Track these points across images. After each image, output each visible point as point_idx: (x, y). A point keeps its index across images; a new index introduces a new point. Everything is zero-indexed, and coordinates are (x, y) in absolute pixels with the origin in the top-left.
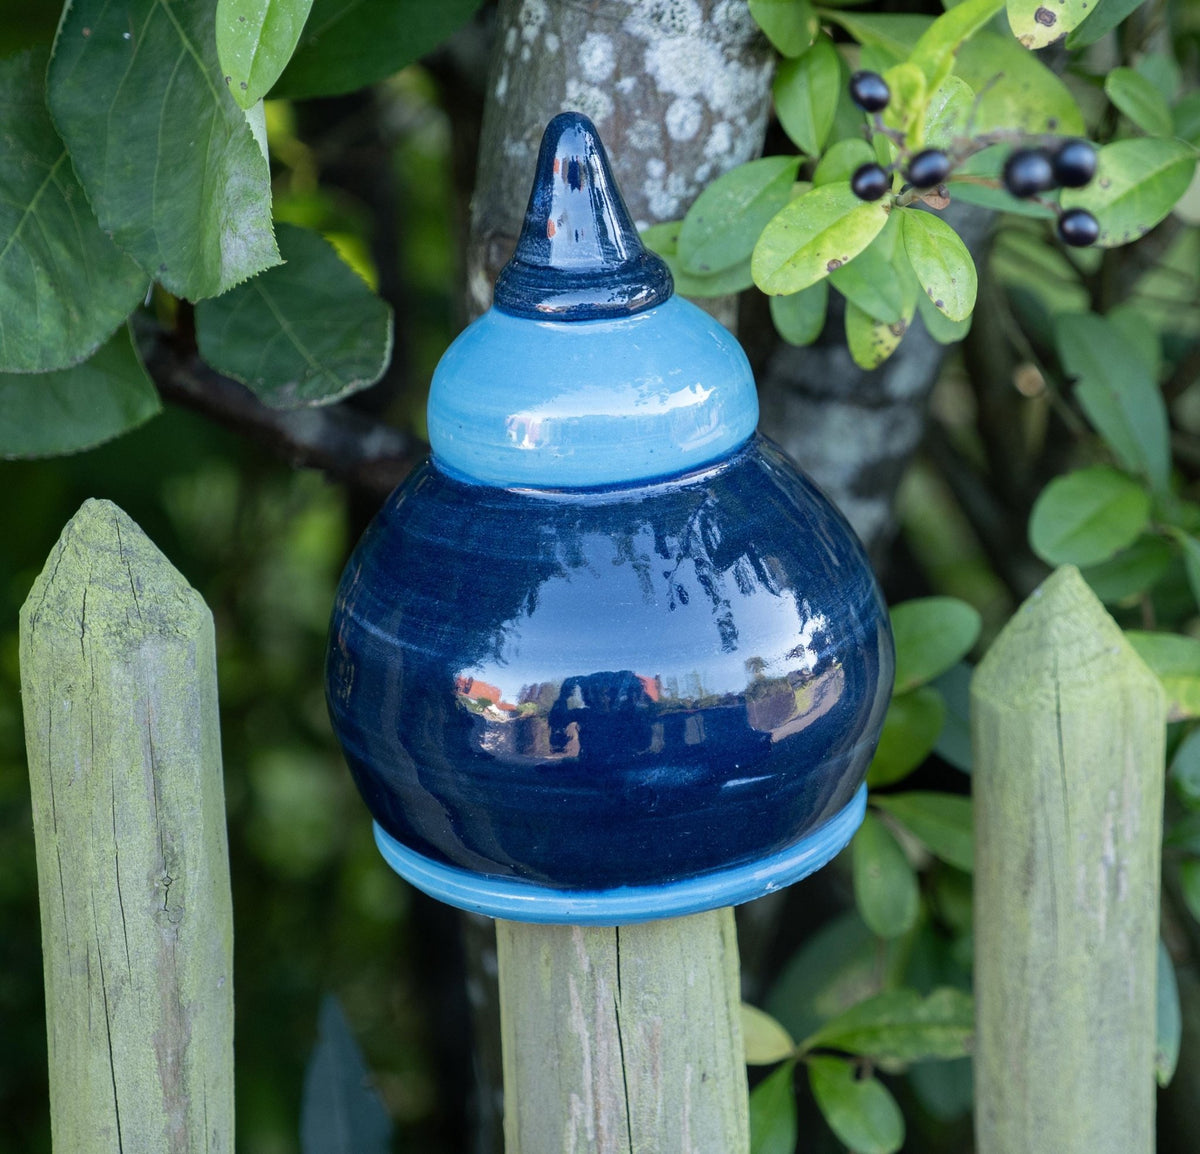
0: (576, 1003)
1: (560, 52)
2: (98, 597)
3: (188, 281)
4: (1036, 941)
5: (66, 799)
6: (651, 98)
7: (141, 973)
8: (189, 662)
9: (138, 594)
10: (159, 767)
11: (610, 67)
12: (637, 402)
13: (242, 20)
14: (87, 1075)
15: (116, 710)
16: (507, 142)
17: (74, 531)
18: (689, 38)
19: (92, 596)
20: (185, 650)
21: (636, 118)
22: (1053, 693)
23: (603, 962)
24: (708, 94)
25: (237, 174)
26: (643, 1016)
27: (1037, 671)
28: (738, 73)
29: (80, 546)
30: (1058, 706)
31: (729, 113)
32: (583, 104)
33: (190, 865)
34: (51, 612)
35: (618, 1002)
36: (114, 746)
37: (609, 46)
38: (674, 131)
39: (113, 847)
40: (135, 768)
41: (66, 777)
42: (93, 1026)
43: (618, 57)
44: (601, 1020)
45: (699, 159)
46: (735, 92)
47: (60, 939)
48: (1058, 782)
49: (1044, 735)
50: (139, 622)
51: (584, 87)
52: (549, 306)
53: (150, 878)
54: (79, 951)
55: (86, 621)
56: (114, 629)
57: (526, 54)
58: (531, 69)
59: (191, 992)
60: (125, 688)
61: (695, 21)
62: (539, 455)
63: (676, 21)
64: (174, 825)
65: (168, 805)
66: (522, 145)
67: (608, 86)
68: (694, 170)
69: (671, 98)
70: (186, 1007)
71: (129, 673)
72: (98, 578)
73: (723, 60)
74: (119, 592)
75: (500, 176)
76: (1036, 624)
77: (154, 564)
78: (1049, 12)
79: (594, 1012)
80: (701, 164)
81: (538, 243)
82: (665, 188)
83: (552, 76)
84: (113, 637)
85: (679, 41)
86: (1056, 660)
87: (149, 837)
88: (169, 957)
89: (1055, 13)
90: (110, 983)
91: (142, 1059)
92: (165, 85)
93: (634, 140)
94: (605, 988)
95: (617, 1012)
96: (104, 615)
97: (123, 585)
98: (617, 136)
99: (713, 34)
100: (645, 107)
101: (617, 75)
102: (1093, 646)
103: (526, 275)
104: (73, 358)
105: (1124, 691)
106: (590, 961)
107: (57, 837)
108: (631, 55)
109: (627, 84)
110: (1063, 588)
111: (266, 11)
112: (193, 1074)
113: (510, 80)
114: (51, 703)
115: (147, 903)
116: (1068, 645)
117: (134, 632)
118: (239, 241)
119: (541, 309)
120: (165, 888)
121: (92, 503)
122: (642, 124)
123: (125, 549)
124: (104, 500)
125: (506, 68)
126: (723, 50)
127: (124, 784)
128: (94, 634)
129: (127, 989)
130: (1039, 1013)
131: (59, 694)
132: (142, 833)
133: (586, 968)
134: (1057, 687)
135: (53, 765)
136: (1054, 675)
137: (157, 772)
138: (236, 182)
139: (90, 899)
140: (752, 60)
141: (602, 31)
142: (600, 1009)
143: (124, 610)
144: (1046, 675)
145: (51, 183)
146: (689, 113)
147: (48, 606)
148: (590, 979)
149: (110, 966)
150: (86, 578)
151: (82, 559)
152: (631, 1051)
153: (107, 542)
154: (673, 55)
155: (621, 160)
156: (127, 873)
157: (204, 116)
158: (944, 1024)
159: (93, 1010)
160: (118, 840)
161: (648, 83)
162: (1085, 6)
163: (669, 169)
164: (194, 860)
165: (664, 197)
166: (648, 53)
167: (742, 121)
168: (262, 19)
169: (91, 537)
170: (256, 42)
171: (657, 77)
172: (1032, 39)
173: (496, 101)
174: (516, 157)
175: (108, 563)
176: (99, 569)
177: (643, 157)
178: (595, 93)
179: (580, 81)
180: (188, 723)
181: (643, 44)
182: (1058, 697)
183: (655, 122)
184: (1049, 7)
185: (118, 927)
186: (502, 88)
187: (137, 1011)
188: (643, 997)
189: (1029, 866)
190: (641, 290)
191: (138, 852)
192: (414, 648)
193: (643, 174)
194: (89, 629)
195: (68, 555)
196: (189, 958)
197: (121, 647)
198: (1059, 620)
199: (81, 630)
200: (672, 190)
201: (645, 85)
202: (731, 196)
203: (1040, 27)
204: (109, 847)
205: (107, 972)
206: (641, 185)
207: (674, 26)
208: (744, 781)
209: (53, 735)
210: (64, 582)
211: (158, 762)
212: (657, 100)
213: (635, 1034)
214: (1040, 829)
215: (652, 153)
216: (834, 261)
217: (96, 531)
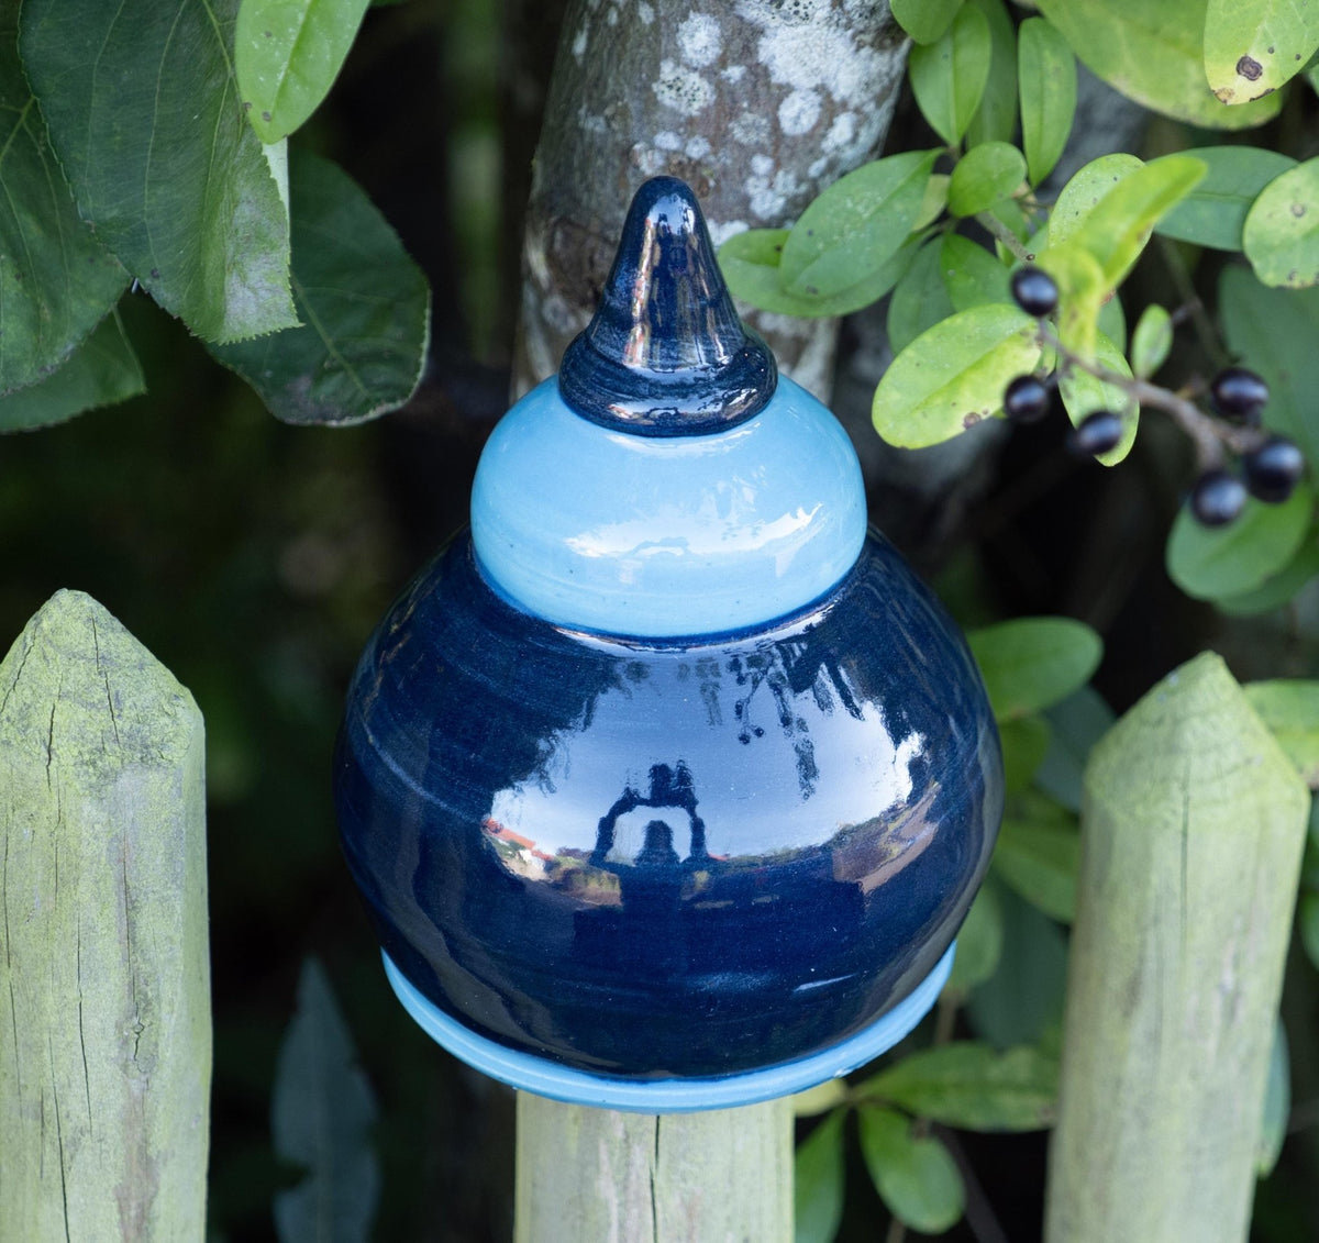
0: (605, 1168)
1: (655, 26)
2: (69, 716)
3: (185, 296)
4: (1134, 1064)
5: (22, 935)
6: (761, 90)
7: (104, 1125)
8: (174, 791)
9: (116, 712)
10: (134, 908)
11: (713, 53)
12: (725, 534)
13: (269, 35)
14: (36, 1223)
15: (87, 851)
16: (582, 112)
17: (42, 629)
18: (815, 26)
19: (61, 714)
20: (171, 778)
21: (744, 110)
22: (1181, 810)
23: (640, 1130)
24: (832, 85)
25: (249, 202)
26: (682, 1185)
27: (1164, 780)
28: (871, 58)
29: (49, 650)
30: (1185, 826)
31: (855, 102)
32: (679, 89)
33: (166, 1008)
34: (12, 728)
35: (654, 1171)
36: (81, 888)
37: (716, 30)
38: (787, 126)
39: (76, 994)
40: (106, 911)
41: (23, 912)
42: (45, 1175)
43: (726, 42)
44: (633, 1188)
45: (815, 153)
46: (865, 79)
47: (9, 1076)
48: (1176, 905)
49: (1165, 853)
50: (117, 749)
51: (681, 71)
52: (626, 410)
53: (119, 1026)
54: (31, 1095)
55: (53, 746)
56: (87, 757)
57: (613, 18)
58: (618, 36)
59: (160, 1140)
60: (97, 827)
61: (823, 7)
62: (604, 599)
63: (800, 8)
64: (149, 969)
65: (144, 947)
66: (601, 120)
67: (711, 72)
68: (808, 165)
69: (786, 90)
70: (154, 1158)
71: (104, 810)
72: (68, 692)
73: (853, 48)
74: (93, 711)
75: (573, 150)
76: (1168, 721)
77: (137, 672)
78: (1254, 62)
79: (626, 1178)
80: (817, 159)
81: (617, 334)
82: (771, 186)
83: (644, 50)
84: (85, 767)
85: (801, 29)
86: (1187, 770)
87: (119, 983)
88: (137, 1109)
89: (1262, 64)
90: (67, 1133)
91: (102, 1211)
92: (166, 33)
93: (738, 134)
94: (641, 1156)
95: (652, 1181)
96: (75, 739)
97: (100, 701)
98: (718, 128)
99: (844, 21)
100: (754, 99)
101: (723, 62)
102: (1232, 757)
103: (599, 369)
104: (43, 369)
105: (1262, 811)
106: (626, 1127)
107: (11, 972)
108: (743, 41)
109: (735, 73)
110: (1203, 683)
111: (299, 28)
112: (160, 1225)
113: (590, 40)
114: (8, 829)
115: (114, 1053)
116: (1203, 753)
117: (111, 761)
118: (249, 293)
119: (615, 412)
120: (136, 1036)
121: (65, 597)
122: (749, 117)
123: (103, 657)
124: (79, 593)
125: (587, 25)
126: (853, 37)
127: (92, 929)
128: (63, 762)
129: (86, 1140)
130: (1130, 1137)
131: (17, 819)
132: (111, 979)
133: (620, 1135)
134: (1186, 802)
135: (8, 896)
136: (1184, 787)
137: (132, 914)
138: (247, 213)
139: (48, 1045)
140: (888, 42)
141: (708, 12)
142: (633, 1177)
143: (99, 734)
144: (1175, 787)
145: (22, 132)
146: (806, 107)
147: (8, 719)
148: (624, 1146)
149: (68, 1116)
150: (55, 692)
151: (51, 667)
152: (665, 1220)
153: (81, 647)
154: (794, 44)
155: (720, 155)
156: (92, 1022)
157: (212, 84)
158: (1019, 1088)
159: (47, 1159)
160: (83, 988)
161: (759, 73)
162: (1298, 57)
163: (777, 165)
164: (171, 1003)
165: (770, 195)
166: (763, 41)
167: (870, 107)
168: (294, 38)
169: (64, 640)
170: (285, 65)
171: (771, 69)
172: (1231, 94)
173: (573, 58)
174: (592, 133)
175: (81, 673)
176: (70, 681)
177: (747, 153)
178: (694, 78)
179: (678, 64)
180: (170, 858)
181: (758, 31)
182: (1186, 815)
183: (766, 115)
184: (1255, 56)
185: (79, 1076)
186: (580, 46)
187: (98, 1163)
188: (683, 1165)
189: (1133, 989)
190: (739, 394)
191: (105, 1000)
192: (444, 805)
193: (746, 170)
194: (57, 756)
195: (33, 659)
196: (160, 1108)
197: (94, 779)
198: (1196, 722)
199: (47, 756)
200: (779, 188)
201: (756, 75)
202: (850, 205)
203: (1242, 80)
204: (72, 994)
205: (63, 1121)
206: (743, 182)
207: (796, 13)
208: (819, 984)
209: (9, 864)
210: (27, 692)
211: (133, 902)
212: (768, 92)
213: (670, 1204)
214: (1151, 952)
215: (760, 149)
216: (972, 415)
217: (68, 633)
